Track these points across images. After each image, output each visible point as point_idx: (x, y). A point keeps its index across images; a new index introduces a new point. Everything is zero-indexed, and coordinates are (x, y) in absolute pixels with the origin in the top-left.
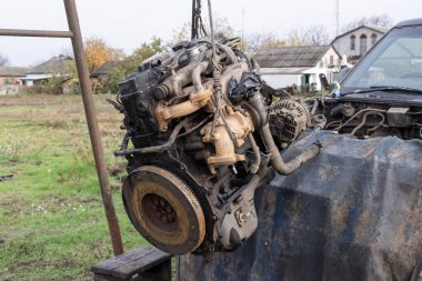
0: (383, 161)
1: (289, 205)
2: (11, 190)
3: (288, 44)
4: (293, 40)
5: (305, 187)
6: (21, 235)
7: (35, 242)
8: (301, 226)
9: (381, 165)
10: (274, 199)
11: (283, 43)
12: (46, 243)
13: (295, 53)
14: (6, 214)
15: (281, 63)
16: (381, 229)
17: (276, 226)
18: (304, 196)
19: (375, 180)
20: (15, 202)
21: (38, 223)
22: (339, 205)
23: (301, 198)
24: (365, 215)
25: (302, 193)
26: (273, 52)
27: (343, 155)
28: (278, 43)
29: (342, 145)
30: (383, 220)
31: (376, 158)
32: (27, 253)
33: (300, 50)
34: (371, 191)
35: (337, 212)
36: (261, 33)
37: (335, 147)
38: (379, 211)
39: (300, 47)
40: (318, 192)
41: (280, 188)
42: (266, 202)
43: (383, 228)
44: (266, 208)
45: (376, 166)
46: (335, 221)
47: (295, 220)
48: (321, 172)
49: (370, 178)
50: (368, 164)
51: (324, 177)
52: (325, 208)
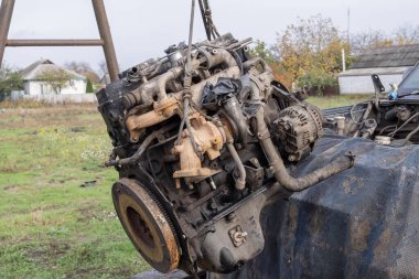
0: (411, 172)
1: (310, 220)
2: (91, 195)
3: (395, 43)
4: (401, 40)
5: (326, 201)
6: (88, 241)
7: (99, 249)
8: (322, 245)
9: (409, 176)
10: (296, 214)
11: (391, 42)
12: (110, 250)
13: (402, 52)
14: (79, 220)
15: (387, 63)
16: (402, 251)
17: (297, 243)
18: (325, 211)
19: (400, 194)
20: (92, 207)
21: (107, 230)
22: (360, 222)
23: (322, 213)
24: (386, 234)
25: (322, 207)
26: (379, 51)
27: (370, 166)
28: (386, 43)
29: (373, 154)
30: (405, 240)
31: (404, 169)
32: (89, 260)
33: (407, 49)
34: (395, 207)
35: (358, 230)
36: (367, 33)
37: (365, 156)
38: (401, 230)
39: (406, 46)
40: (339, 207)
41: (302, 202)
42: (288, 216)
43: (404, 250)
44: (288, 223)
45: (403, 177)
46: (355, 240)
47: (316, 236)
48: (345, 184)
49: (396, 192)
50: (394, 176)
51: (347, 190)
52: (346, 224)
